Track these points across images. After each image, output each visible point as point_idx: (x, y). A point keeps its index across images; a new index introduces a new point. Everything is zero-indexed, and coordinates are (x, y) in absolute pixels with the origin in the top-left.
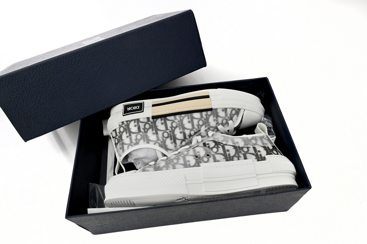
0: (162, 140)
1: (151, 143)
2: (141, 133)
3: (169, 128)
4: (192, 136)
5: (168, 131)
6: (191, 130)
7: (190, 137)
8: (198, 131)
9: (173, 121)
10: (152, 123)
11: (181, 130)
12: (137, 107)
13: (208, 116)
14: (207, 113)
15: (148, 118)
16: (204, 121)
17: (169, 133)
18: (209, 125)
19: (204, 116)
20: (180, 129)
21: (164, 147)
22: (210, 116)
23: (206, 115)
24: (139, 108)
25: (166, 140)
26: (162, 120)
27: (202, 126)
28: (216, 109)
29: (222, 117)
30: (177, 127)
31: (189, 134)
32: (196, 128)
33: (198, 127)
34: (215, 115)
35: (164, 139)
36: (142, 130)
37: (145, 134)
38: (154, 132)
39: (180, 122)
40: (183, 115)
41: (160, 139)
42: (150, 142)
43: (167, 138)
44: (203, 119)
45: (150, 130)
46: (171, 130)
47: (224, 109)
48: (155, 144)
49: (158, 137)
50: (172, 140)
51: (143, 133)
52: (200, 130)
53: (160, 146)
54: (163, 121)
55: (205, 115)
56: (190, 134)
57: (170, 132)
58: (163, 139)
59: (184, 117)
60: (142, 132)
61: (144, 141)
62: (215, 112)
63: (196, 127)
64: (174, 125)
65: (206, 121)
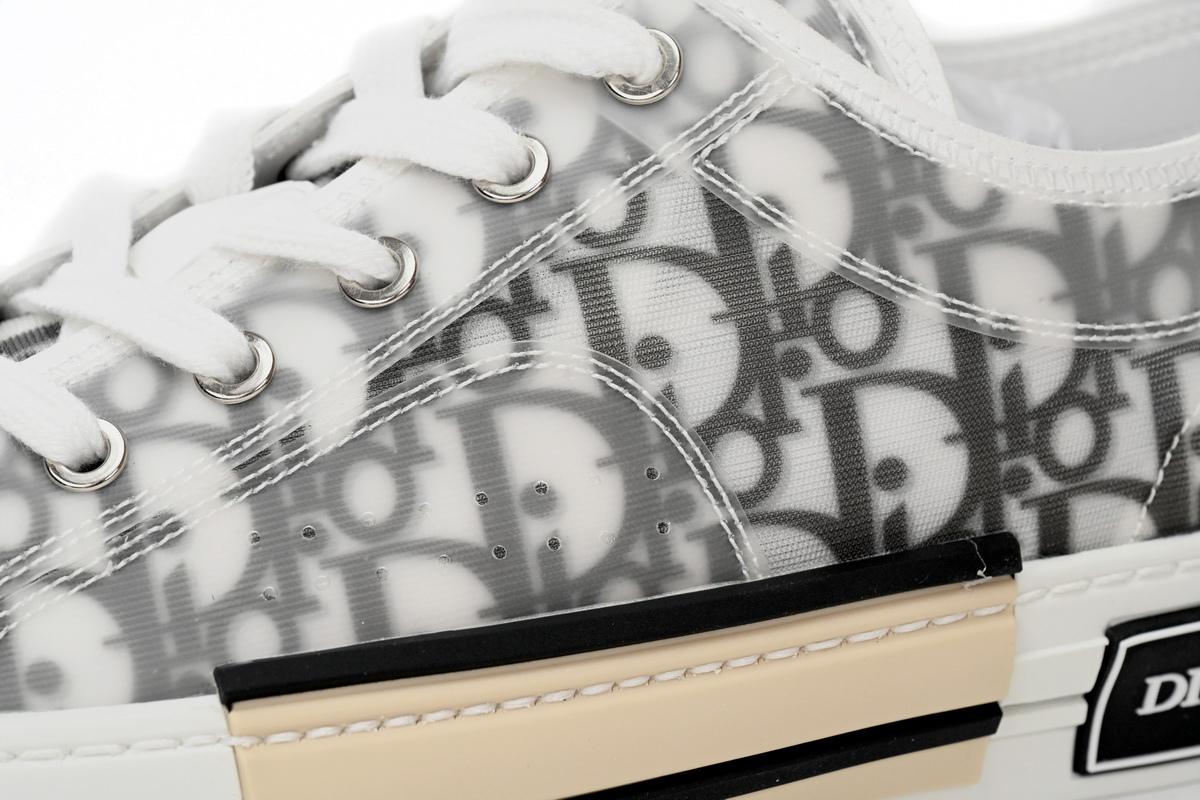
0: (904, 249)
1: (1030, 207)
2: (1148, 342)
3: (807, 412)
4: (490, 306)
5: (826, 372)
6: (505, 388)
7: (522, 286)
8: (409, 375)
9: (753, 503)
10: (1019, 481)
11: (648, 383)
12: (1167, 690)
13: (270, 586)
14: (289, 630)
15: (1055, 543)
16: (323, 520)
17: (810, 346)
18: (242, 470)
19: (325, 585)
20: (668, 395)
21: (881, 152)
22: (243, 598)
23: (292, 605)
24: (1154, 684)
25: (856, 247)
26: (898, 521)
27: (358, 448)
28: (152, 688)
29: (50, 577)
30: (710, 432)
31: (539, 325)
32: (444, 414)
33: (404, 428)
34: (163, 615)
35: (869, 269)
36: (1133, 382)
37: (1106, 333)
38: (999, 364)
39: (665, 492)
40: (622, 594)
41: (920, 270)
42: (1047, 223)
43: (837, 284)
44: (344, 545)
45: (1042, 381)
46: (792, 390)
47: (31, 697)
48: (994, 200)
49: (955, 283)
50: (765, 246)
51: (1123, 349)
52: (382, 383)
53: (932, 169)
54: (883, 503)
55: (311, 605)
56: (520, 332)
57: (798, 365)
58: (888, 262)
59: (613, 565)
60: (1135, 364)
61: (1115, 238)
62: (170, 646)
63: (440, 435)
64: (740, 460)
65: (296, 523)
